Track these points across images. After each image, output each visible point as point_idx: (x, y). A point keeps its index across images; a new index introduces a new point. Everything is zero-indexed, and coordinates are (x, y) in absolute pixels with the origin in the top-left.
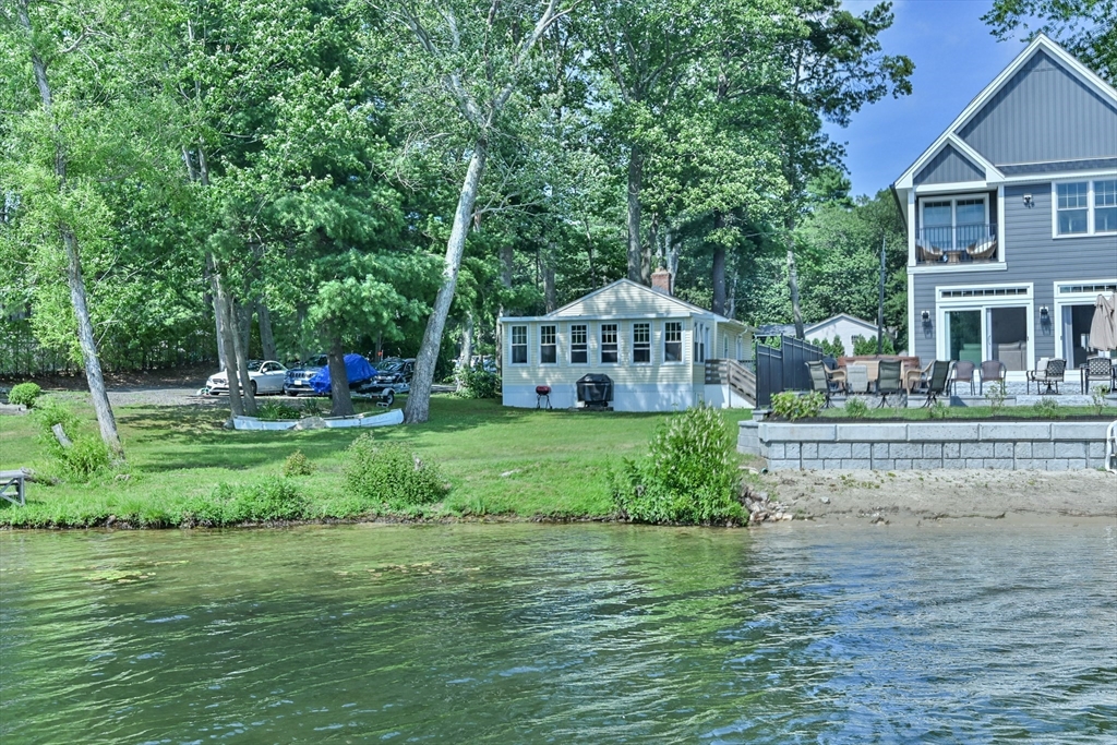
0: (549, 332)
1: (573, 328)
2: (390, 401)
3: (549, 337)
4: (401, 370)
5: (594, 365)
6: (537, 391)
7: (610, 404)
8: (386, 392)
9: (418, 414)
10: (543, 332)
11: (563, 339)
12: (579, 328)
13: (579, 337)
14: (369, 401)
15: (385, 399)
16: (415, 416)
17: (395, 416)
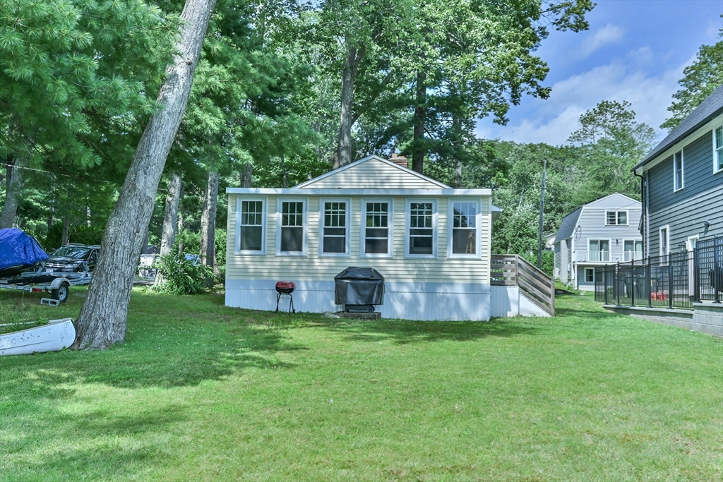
0: (293, 211)
1: (327, 206)
2: (62, 297)
3: (292, 217)
4: (85, 258)
5: (355, 256)
6: (278, 289)
7: (378, 309)
8: (56, 283)
9: (105, 330)
10: (285, 210)
11: (313, 221)
12: (335, 205)
13: (335, 217)
14: (28, 295)
15: (55, 294)
16: (99, 333)
17: (60, 333)
